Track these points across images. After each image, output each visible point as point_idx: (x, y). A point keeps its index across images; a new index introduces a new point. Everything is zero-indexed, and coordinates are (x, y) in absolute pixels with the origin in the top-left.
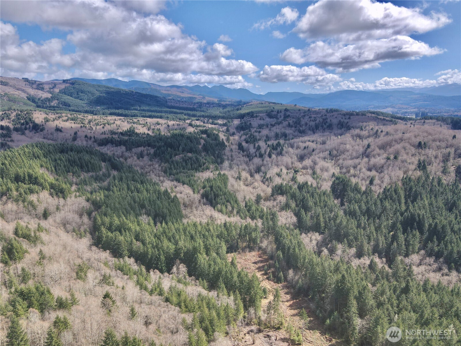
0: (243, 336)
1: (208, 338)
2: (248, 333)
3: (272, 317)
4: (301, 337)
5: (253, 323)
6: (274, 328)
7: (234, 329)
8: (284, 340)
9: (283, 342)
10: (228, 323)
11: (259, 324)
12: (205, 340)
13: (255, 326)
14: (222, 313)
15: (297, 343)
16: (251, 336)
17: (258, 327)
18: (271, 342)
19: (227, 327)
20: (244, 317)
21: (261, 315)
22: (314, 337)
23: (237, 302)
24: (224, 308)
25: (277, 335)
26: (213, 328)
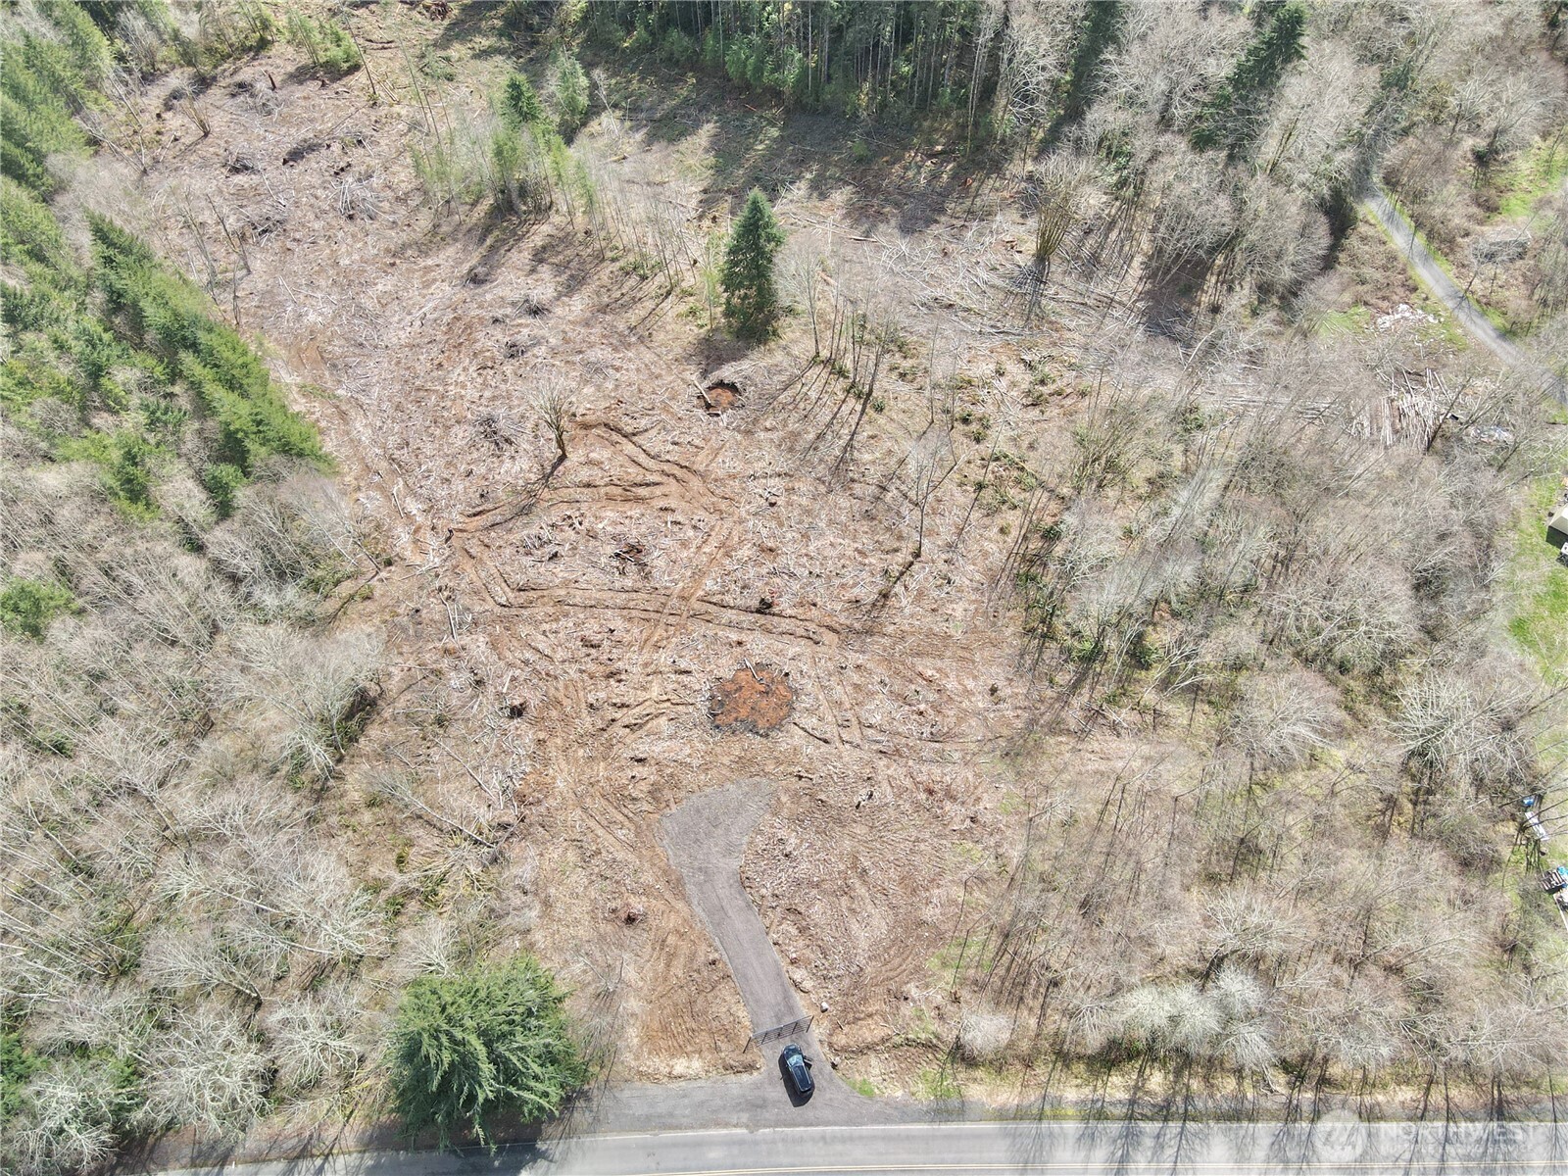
0: (157, 126)
1: (34, 187)
2: (168, 107)
3: (220, 12)
4: (348, 41)
5: (163, 67)
6: (246, 50)
7: (108, 111)
8: (300, 76)
9: (301, 83)
10: (75, 106)
11: (188, 57)
12: (27, 203)
13: (178, 72)
14: (28, 80)
15: (345, 66)
16: (184, 112)
17: (191, 70)
18: (259, 101)
19: (77, 121)
20: (121, 58)
21: (177, 25)
22: (389, 22)
23: (57, 13)
24: (21, 59)
25: (270, 69)
26: (28, 150)
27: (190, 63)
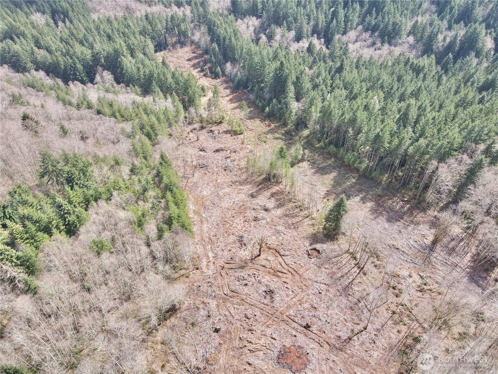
0: (187, 135)
1: (152, 142)
2: (191, 131)
3: (213, 113)
4: (242, 127)
5: (194, 122)
6: (216, 123)
7: (176, 129)
8: (226, 132)
9: (226, 134)
10: (170, 125)
11: (201, 122)
12: (149, 145)
13: (197, 124)
14: (162, 117)
15: (239, 132)
16: (195, 134)
17: (201, 124)
18: (214, 135)
19: (169, 129)
20: (186, 117)
21: (202, 113)
22: (254, 125)
23: (175, 104)
24: (162, 112)
25: (220, 129)
26: (155, 133)
27: (201, 123)
